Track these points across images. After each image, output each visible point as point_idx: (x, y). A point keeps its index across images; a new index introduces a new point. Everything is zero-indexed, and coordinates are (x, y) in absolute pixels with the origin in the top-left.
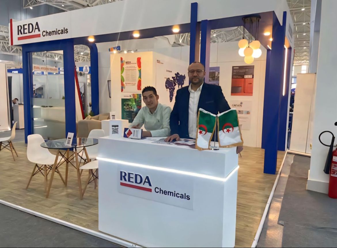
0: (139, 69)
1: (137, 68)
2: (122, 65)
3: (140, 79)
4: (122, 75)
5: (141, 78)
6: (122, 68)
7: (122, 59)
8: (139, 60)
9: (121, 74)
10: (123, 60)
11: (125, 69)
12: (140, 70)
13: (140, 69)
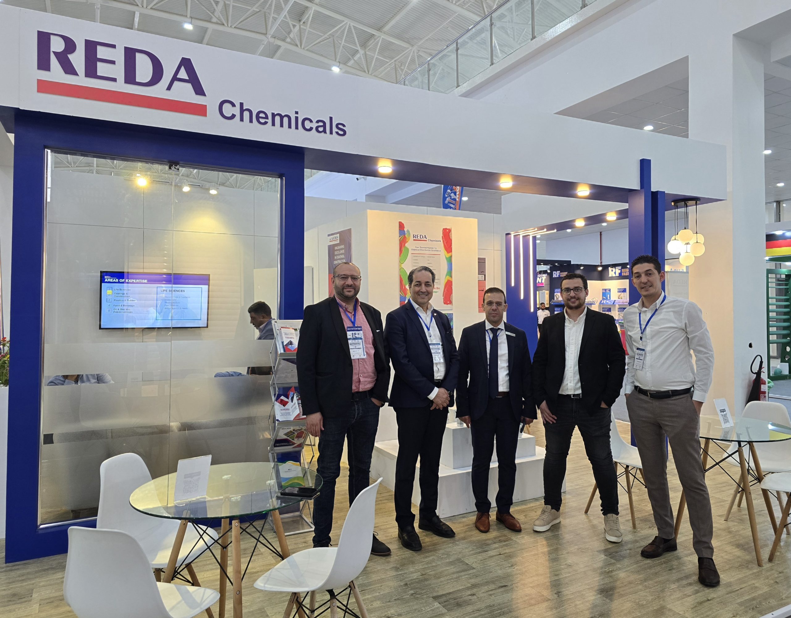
0: (448, 255)
1: (443, 252)
2: (403, 242)
3: (448, 278)
4: (403, 266)
5: (451, 277)
6: (403, 249)
7: (401, 226)
8: (447, 234)
9: (401, 263)
10: (405, 230)
11: (410, 252)
12: (451, 256)
13: (450, 254)
